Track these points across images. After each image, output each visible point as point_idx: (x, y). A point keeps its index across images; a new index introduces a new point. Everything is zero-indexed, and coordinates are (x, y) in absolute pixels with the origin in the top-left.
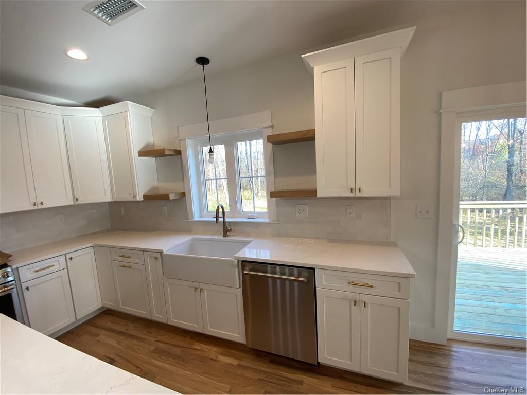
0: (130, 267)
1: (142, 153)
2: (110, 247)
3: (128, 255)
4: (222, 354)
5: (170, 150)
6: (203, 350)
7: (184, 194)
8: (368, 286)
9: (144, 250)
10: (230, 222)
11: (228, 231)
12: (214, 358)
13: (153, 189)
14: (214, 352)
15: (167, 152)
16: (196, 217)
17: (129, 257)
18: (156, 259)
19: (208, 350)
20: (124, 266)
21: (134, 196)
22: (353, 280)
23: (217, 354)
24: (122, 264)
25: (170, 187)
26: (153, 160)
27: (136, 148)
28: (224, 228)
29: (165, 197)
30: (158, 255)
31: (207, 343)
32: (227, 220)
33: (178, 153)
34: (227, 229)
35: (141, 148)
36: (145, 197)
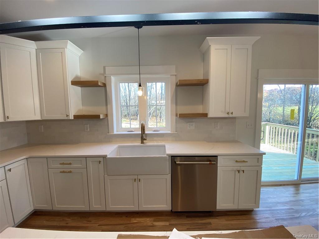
0: (70, 172)
1: (74, 83)
2: (47, 158)
3: (69, 162)
4: (154, 221)
5: (101, 82)
6: (140, 222)
8: (244, 161)
9: (86, 157)
11: (145, 140)
12: (152, 225)
13: (79, 111)
14: (148, 222)
15: (99, 84)
16: (115, 132)
17: (70, 164)
18: (100, 162)
19: (144, 221)
20: (64, 172)
21: (68, 116)
22: (237, 159)
23: (152, 222)
24: (62, 170)
27: (70, 79)
28: (142, 138)
30: (101, 159)
31: (140, 217)
34: (144, 138)
35: (72, 78)
36: (75, 117)
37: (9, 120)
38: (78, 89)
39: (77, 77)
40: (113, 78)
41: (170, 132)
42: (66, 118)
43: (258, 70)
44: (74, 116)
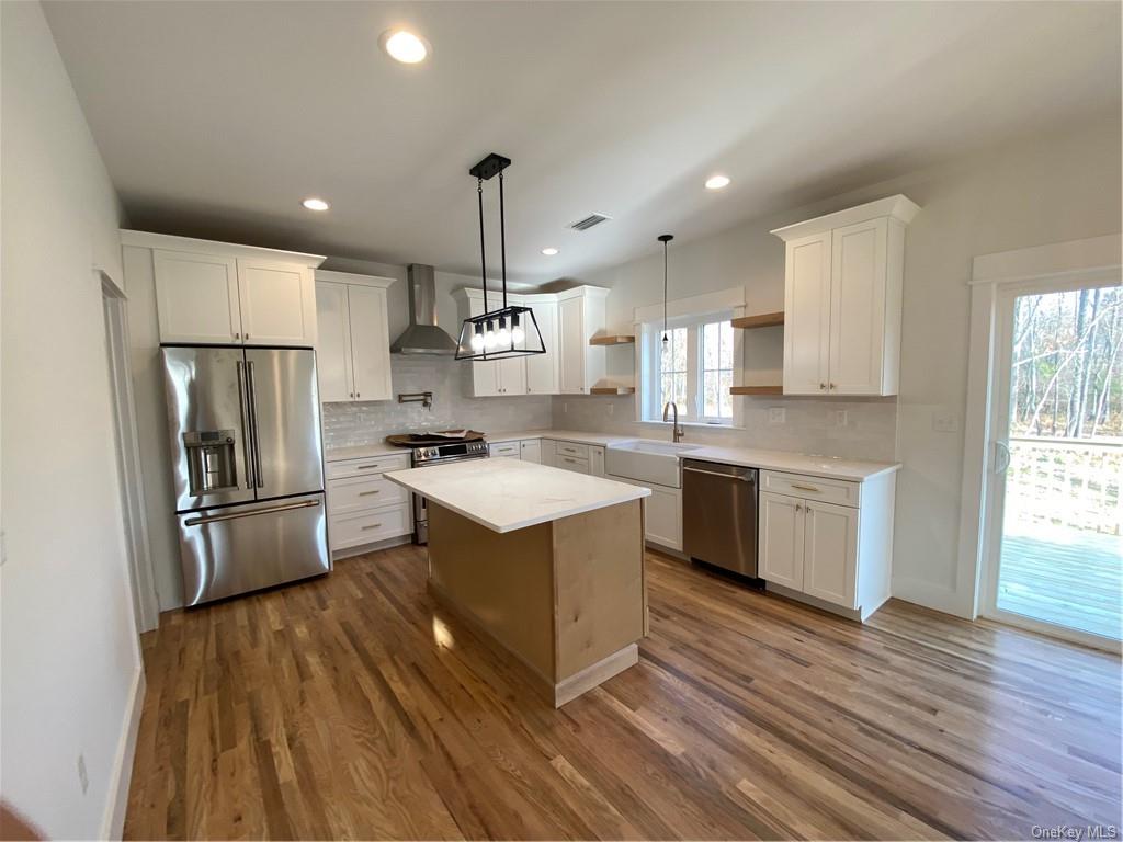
0: (573, 461)
1: (594, 341)
2: (556, 440)
3: (573, 448)
5: (622, 337)
7: (633, 390)
9: (589, 444)
10: (682, 426)
11: (679, 435)
13: (600, 382)
15: (619, 340)
16: (645, 418)
17: (573, 451)
18: (600, 453)
21: (582, 389)
25: (619, 382)
26: (604, 347)
27: (588, 337)
28: (675, 431)
29: (613, 391)
30: (602, 449)
32: (679, 423)
33: (632, 339)
34: (678, 434)
35: (592, 334)
36: (593, 391)
37: (530, 393)
38: (603, 348)
39: (600, 332)
40: (645, 327)
41: (730, 426)
42: (580, 392)
43: (972, 260)
44: (591, 390)
